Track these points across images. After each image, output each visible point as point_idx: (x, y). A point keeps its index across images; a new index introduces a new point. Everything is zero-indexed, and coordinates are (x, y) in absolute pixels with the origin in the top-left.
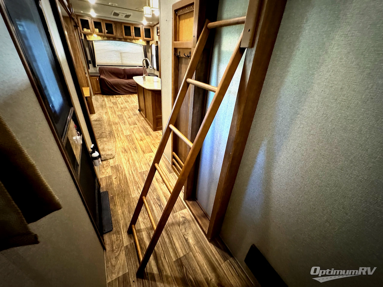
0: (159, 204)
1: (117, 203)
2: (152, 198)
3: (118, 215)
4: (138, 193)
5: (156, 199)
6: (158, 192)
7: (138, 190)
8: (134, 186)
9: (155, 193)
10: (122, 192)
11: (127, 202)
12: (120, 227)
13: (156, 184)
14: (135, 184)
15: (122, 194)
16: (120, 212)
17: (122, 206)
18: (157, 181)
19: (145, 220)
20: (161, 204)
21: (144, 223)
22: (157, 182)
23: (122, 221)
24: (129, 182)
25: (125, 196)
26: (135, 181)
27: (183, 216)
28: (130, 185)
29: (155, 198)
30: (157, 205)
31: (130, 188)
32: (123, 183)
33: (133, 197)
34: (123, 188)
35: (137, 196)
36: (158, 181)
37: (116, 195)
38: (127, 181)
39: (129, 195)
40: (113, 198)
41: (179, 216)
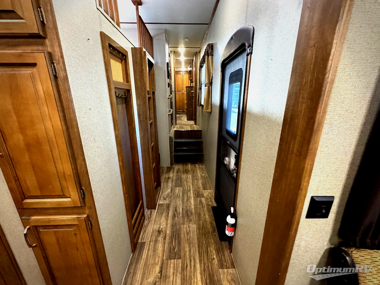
0: (176, 212)
1: (209, 224)
2: (179, 218)
3: (208, 215)
4: (190, 227)
5: (176, 216)
6: (171, 223)
7: (189, 231)
8: (192, 237)
9: (175, 222)
10: (205, 235)
11: (201, 222)
12: (207, 207)
13: (169, 232)
14: (190, 239)
15: (205, 231)
16: (207, 217)
17: (205, 220)
18: (166, 236)
19: (190, 205)
20: (174, 212)
21: (191, 204)
22: (166, 234)
23: (205, 210)
24: (197, 246)
25: (203, 228)
26: (189, 244)
27: (164, 200)
28: (196, 241)
29: (176, 218)
30: (177, 212)
31: (196, 237)
32: (204, 247)
33: (195, 225)
34: (204, 239)
35: (191, 225)
36: (164, 235)
37: (211, 233)
38: (199, 247)
39: (199, 228)
40: (214, 230)
41: (167, 201)
